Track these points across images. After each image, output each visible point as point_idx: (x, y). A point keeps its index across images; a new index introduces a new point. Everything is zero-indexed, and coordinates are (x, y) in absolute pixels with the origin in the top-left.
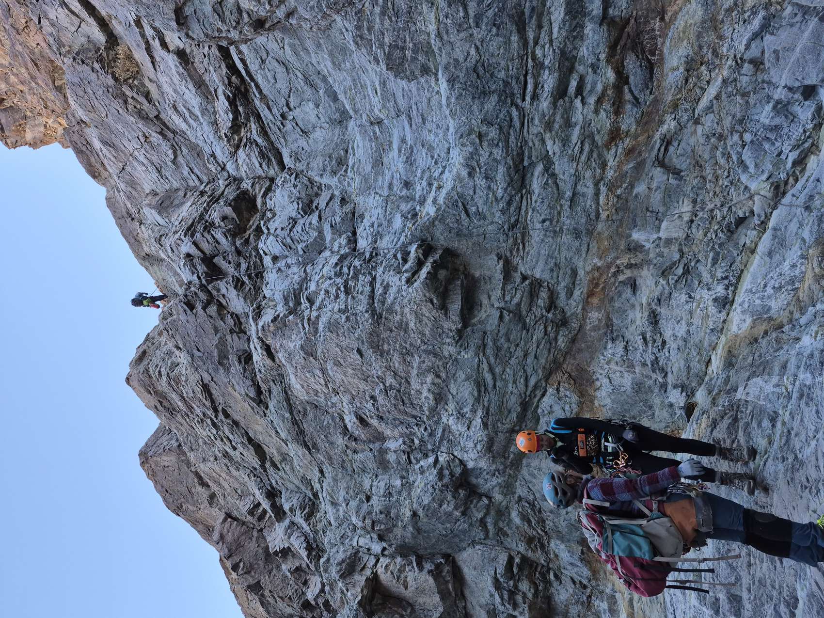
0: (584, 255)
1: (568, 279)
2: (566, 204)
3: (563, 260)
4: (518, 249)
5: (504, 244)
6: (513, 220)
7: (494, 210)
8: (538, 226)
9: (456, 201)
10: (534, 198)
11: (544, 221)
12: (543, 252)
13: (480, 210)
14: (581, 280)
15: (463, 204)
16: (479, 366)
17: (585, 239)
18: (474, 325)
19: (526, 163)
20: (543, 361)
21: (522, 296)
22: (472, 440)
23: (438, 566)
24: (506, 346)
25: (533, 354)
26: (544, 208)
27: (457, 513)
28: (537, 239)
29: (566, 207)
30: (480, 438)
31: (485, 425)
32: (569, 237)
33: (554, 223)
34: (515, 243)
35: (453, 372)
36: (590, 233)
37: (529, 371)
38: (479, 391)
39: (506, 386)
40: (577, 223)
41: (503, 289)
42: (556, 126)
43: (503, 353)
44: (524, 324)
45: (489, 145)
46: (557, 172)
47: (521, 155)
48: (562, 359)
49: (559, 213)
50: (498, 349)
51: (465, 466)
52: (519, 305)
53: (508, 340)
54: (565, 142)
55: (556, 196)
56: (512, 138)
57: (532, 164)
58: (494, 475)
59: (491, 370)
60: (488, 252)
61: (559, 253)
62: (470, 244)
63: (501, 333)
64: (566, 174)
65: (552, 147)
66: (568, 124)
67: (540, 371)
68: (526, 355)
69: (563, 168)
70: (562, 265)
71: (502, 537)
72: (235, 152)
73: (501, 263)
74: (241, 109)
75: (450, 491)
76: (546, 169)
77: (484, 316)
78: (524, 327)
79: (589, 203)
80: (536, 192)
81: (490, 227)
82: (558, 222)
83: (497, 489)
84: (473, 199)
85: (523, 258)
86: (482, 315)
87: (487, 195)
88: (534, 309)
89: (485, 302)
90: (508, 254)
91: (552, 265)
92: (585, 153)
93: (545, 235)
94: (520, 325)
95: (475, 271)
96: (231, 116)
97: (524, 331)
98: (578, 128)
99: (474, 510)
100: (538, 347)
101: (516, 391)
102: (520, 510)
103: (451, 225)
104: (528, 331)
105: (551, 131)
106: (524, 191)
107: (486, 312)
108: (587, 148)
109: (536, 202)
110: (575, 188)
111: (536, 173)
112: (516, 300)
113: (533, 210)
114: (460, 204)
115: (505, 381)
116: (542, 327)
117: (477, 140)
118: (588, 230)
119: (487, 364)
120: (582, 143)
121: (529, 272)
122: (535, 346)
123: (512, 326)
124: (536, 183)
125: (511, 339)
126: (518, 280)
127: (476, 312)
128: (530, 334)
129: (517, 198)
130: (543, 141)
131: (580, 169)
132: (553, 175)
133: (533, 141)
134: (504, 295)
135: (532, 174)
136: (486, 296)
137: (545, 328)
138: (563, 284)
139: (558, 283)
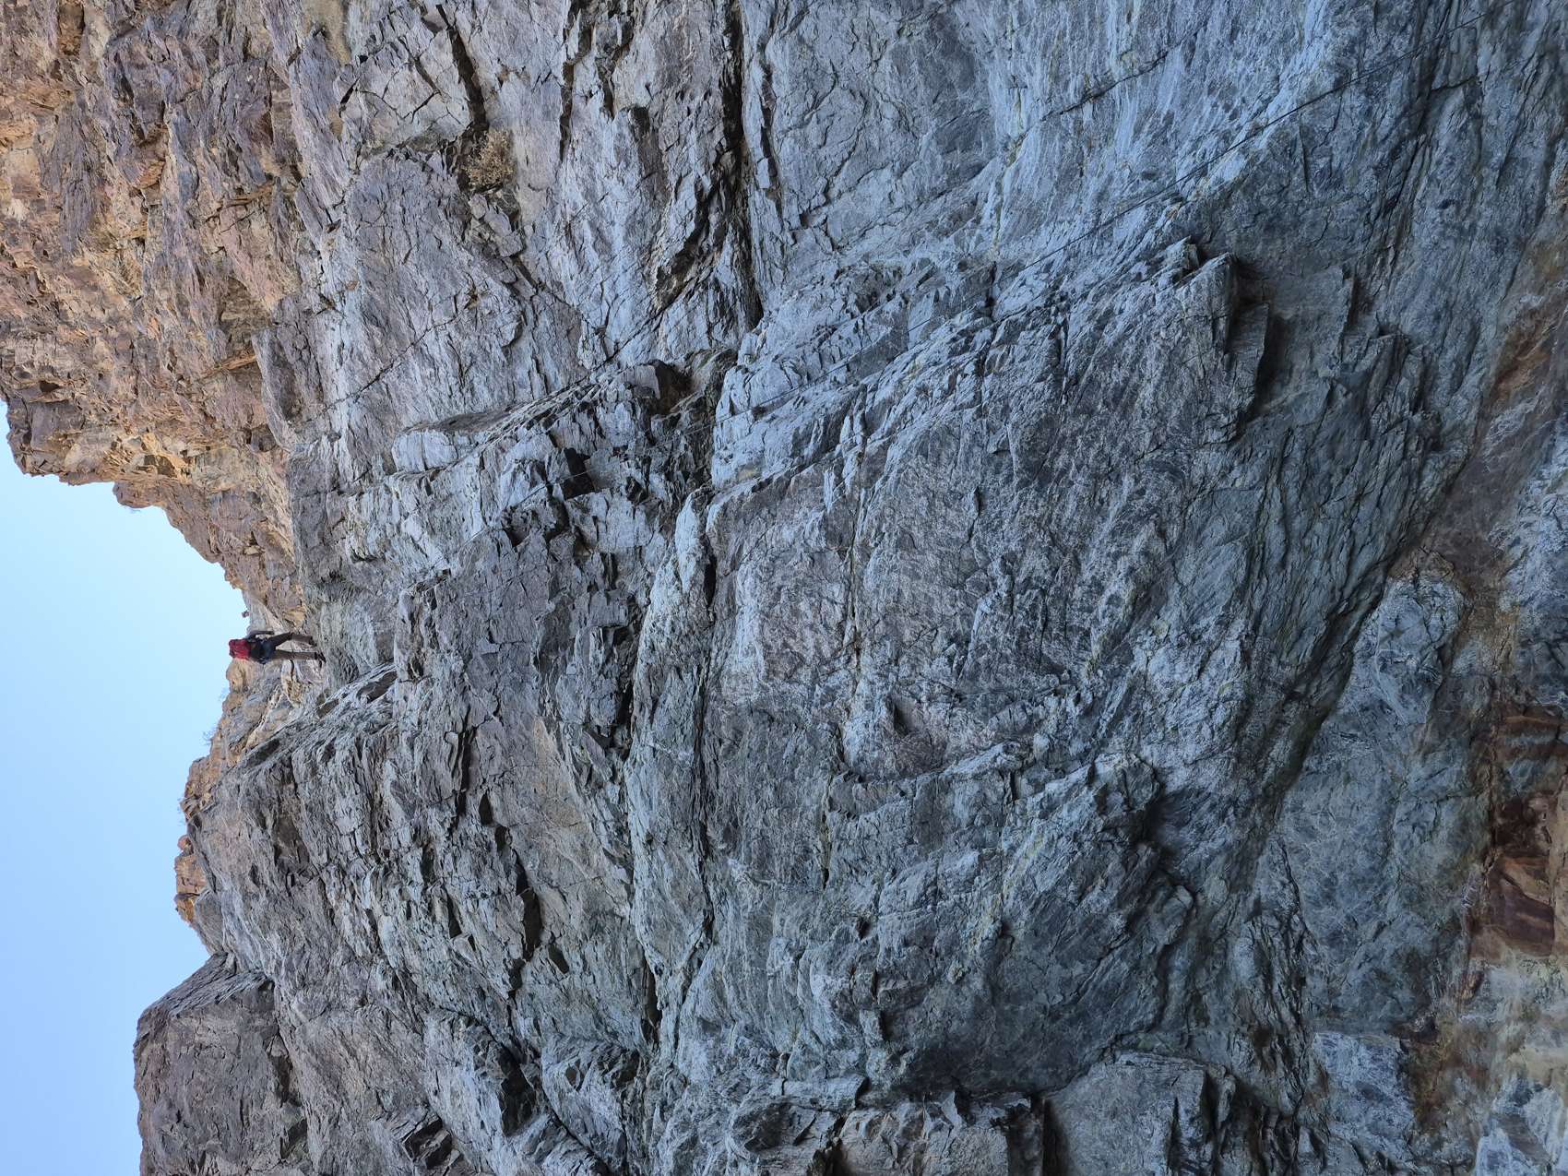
0: (1501, 294)
1: (1462, 343)
2: (1491, 175)
3: (1462, 298)
4: (1383, 263)
5: (1361, 247)
6: (1391, 192)
7: (1363, 165)
8: (1433, 213)
9: (1294, 143)
10: (1436, 155)
11: (1445, 205)
12: (1431, 270)
13: (1335, 165)
14: (1485, 350)
15: (1305, 152)
16: (1261, 507)
17: (1511, 256)
18: (1268, 414)
19: (1437, 83)
20: (1390, 517)
21: (1377, 360)
22: (1204, 700)
23: (1014, 1114)
24: (1325, 468)
25: (1374, 497)
26: (1453, 176)
27: (1117, 922)
28: (1426, 242)
29: (1490, 183)
30: (1227, 692)
31: (1246, 656)
32: (1485, 244)
33: (1463, 212)
34: (1382, 250)
35: (1199, 524)
36: (1521, 245)
37: (1361, 534)
38: (1249, 571)
39: (1308, 566)
40: (1503, 220)
41: (1342, 341)
42: (1503, 22)
43: (1316, 482)
44: (1367, 426)
45: (1389, 27)
46: (1485, 111)
47: (1434, 62)
48: (1421, 526)
49: (1474, 194)
50: (1310, 473)
51: (1163, 786)
52: (1368, 375)
53: (1332, 456)
54: (1512, 52)
55: (1474, 158)
56: (1430, 23)
57: (1446, 89)
58: (1223, 816)
59: (1285, 521)
60: (1320, 265)
61: (1458, 281)
62: (1289, 247)
63: (1324, 434)
64: (1504, 114)
65: (1487, 59)
66: (1519, 24)
67: (1381, 538)
68: (1359, 497)
69: (1499, 103)
70: (1457, 310)
71: (1193, 1024)
72: (662, 310)
73: (1349, 285)
74: (713, 218)
75: (1120, 844)
76: (1467, 104)
77: (1291, 399)
78: (1366, 433)
79: (1531, 180)
80: (1443, 143)
81: (1344, 206)
82: (1469, 210)
83: (1220, 860)
84: (1326, 142)
85: (1388, 282)
86: (1289, 394)
87: (1361, 128)
88: (1389, 398)
89: (1301, 364)
90: (1363, 270)
91: (1441, 304)
92: (1542, 81)
93: (1442, 234)
94: (1360, 427)
95: (1285, 308)
96: (692, 227)
97: (1366, 443)
98: (1537, 31)
99: (1154, 920)
100: (1386, 482)
101: (1326, 580)
102: (1258, 935)
103: (1264, 200)
104: (1372, 444)
105: (1492, 27)
106: (1422, 137)
107: (1297, 388)
108: (1545, 72)
109: (1439, 163)
110: (1512, 146)
111: (1449, 108)
112: (1366, 363)
113: (1430, 180)
114: (1299, 149)
115: (1308, 552)
116: (1401, 438)
117: (1371, 15)
118: (1519, 238)
119: (1279, 505)
120: (1541, 58)
121: (1392, 319)
122: (1381, 478)
123: (1345, 426)
124: (1447, 125)
125: (1339, 453)
126: (1371, 329)
127: (1277, 388)
128: (1375, 451)
129: (1411, 146)
130: (1475, 46)
131: (1529, 107)
132: (1478, 117)
133: (1459, 41)
134: (1342, 354)
135: (1441, 111)
136: (1305, 351)
137: (1406, 442)
138: (1450, 354)
139: (1441, 349)
